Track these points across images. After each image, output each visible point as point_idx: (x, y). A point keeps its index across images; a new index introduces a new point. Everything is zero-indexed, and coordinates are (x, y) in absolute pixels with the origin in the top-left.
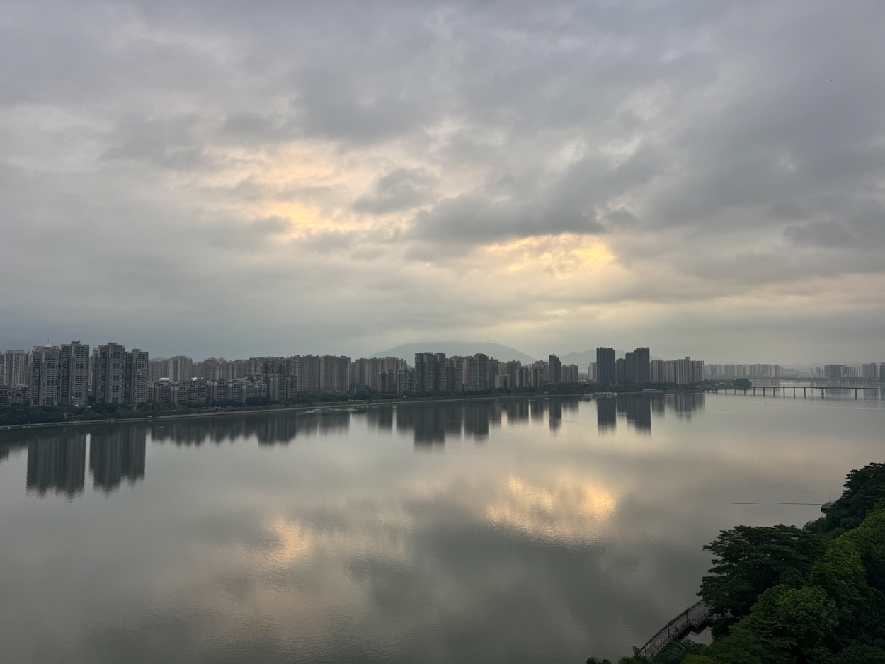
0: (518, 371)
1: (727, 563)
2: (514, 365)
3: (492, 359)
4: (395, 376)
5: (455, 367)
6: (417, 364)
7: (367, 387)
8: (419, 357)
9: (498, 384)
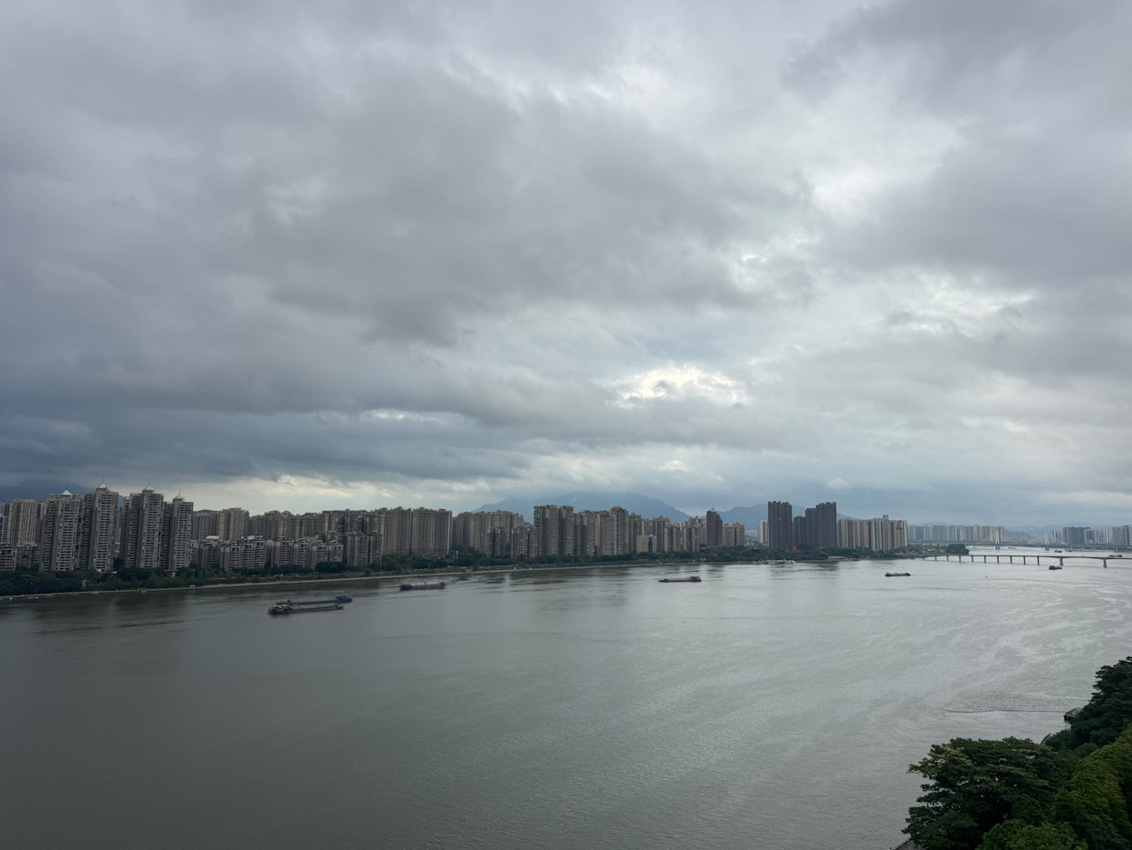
0: (666, 530)
1: (941, 790)
3: (633, 514)
4: (508, 535)
5: (585, 524)
6: (537, 520)
7: (472, 550)
8: (540, 511)
9: (642, 547)
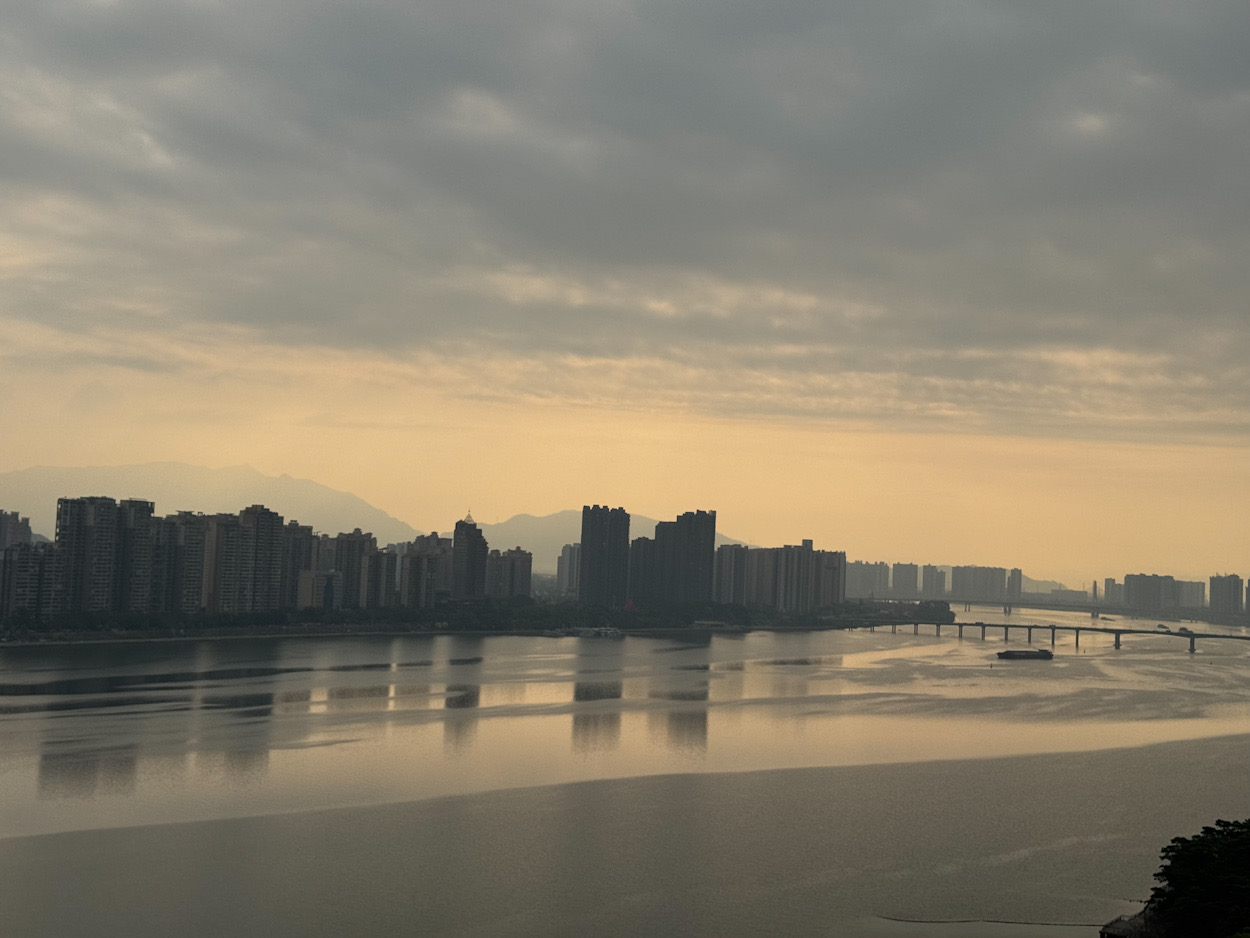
0: (365, 561)
2: (357, 544)
3: (294, 524)
5: (181, 541)
6: (63, 530)
8: (73, 512)
9: (307, 597)
